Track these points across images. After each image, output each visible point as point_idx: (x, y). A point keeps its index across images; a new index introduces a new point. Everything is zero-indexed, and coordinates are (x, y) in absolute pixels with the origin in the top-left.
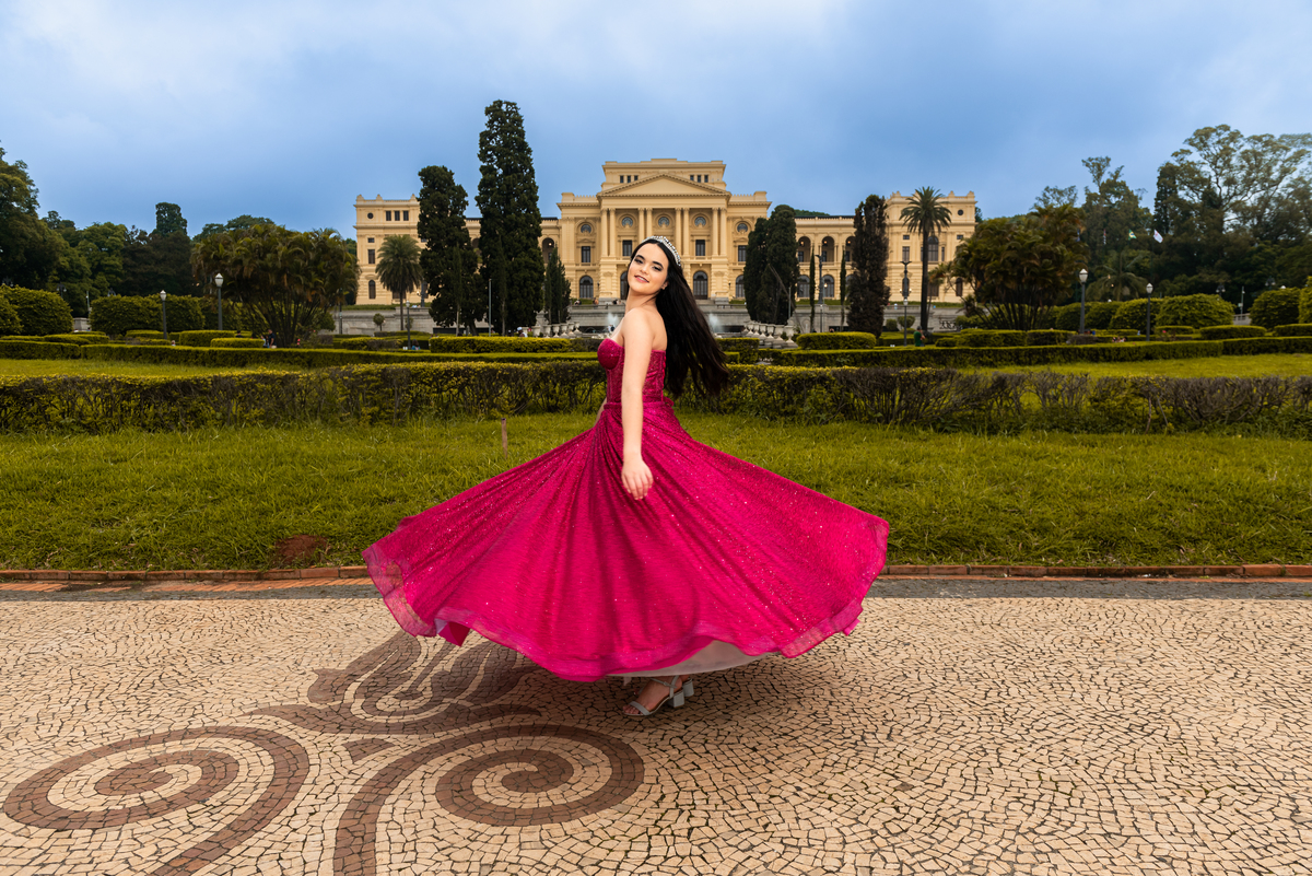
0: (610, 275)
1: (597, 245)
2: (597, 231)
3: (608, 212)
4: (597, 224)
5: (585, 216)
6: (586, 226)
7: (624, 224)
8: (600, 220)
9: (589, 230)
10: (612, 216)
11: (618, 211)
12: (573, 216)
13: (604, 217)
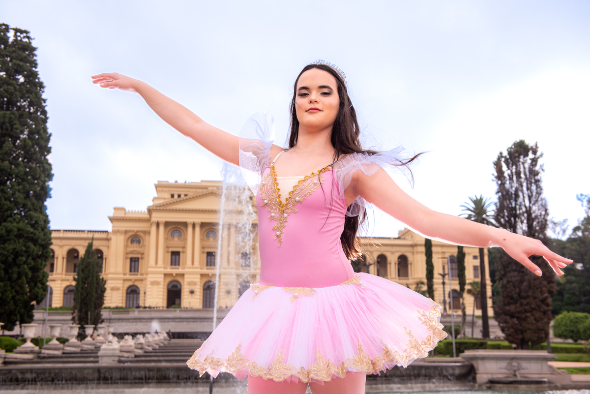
0: (157, 283)
1: (145, 256)
2: (146, 243)
3: (158, 224)
4: (147, 237)
5: (136, 229)
6: (135, 238)
7: (172, 236)
8: (149, 233)
9: (139, 242)
10: (162, 228)
11: (167, 224)
12: (124, 229)
13: (154, 229)
